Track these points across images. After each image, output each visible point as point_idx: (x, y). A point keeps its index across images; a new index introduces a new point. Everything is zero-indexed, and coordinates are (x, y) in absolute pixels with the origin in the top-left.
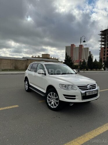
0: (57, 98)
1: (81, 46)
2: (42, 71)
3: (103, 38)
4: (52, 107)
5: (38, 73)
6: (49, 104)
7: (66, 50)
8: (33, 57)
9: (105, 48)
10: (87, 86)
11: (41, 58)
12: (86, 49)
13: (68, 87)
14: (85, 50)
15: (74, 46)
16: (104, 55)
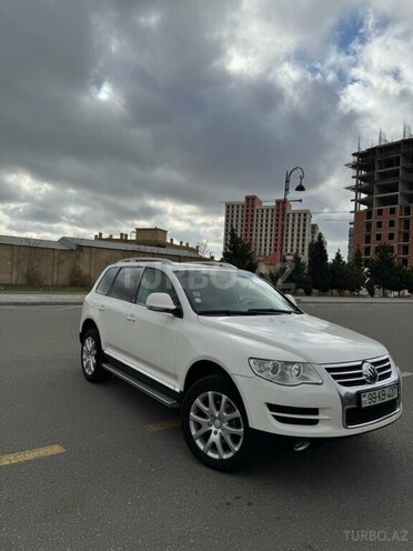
0: (237, 419)
1: (282, 205)
2: (164, 300)
3: (362, 178)
4: (210, 454)
5: (151, 308)
6: (198, 442)
7: (227, 216)
8: (99, 238)
9: (369, 214)
10: (359, 367)
11: (131, 241)
12: (300, 215)
13: (288, 372)
14: (296, 221)
15: (256, 202)
16: (368, 239)
